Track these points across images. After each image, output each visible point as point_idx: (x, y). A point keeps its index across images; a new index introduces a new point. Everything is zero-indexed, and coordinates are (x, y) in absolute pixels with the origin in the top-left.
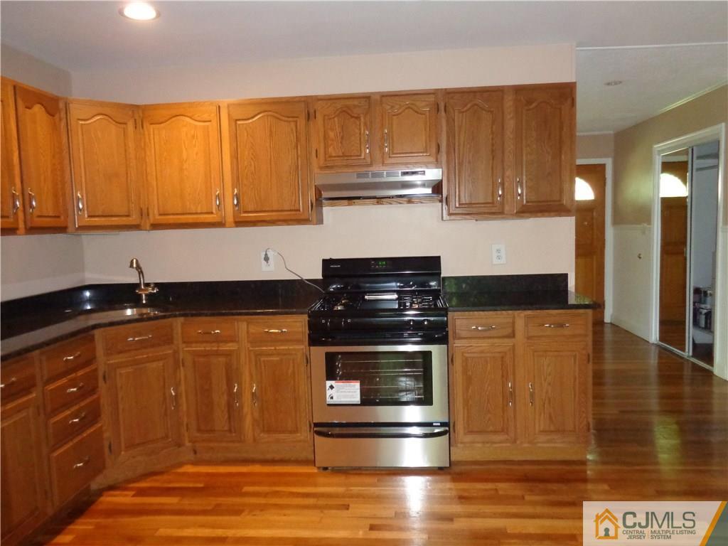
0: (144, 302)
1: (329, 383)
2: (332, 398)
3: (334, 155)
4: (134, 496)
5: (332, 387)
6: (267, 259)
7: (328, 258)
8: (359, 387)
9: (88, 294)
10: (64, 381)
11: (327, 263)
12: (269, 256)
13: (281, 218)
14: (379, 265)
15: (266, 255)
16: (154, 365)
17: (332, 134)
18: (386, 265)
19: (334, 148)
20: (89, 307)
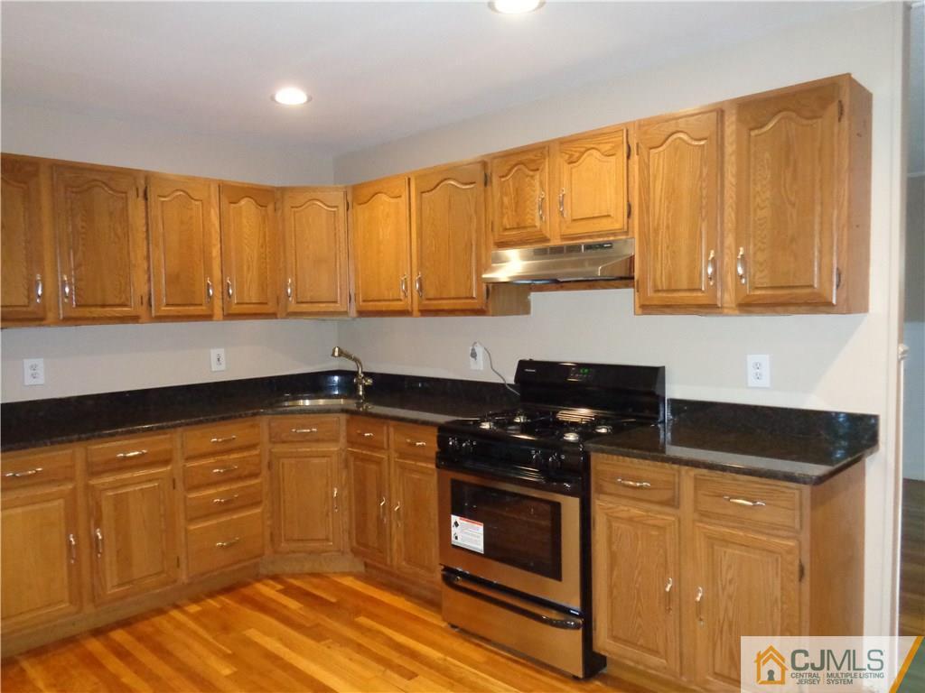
0: (361, 393)
1: (454, 518)
2: (456, 538)
3: (508, 227)
4: (280, 591)
5: (456, 524)
6: (474, 355)
7: (527, 358)
8: (482, 532)
9: (336, 378)
10: (212, 460)
11: (523, 365)
12: (477, 350)
13: (458, 307)
14: (580, 374)
15: (473, 350)
16: (316, 461)
17: (506, 200)
18: (588, 374)
19: (508, 217)
20: (337, 393)
